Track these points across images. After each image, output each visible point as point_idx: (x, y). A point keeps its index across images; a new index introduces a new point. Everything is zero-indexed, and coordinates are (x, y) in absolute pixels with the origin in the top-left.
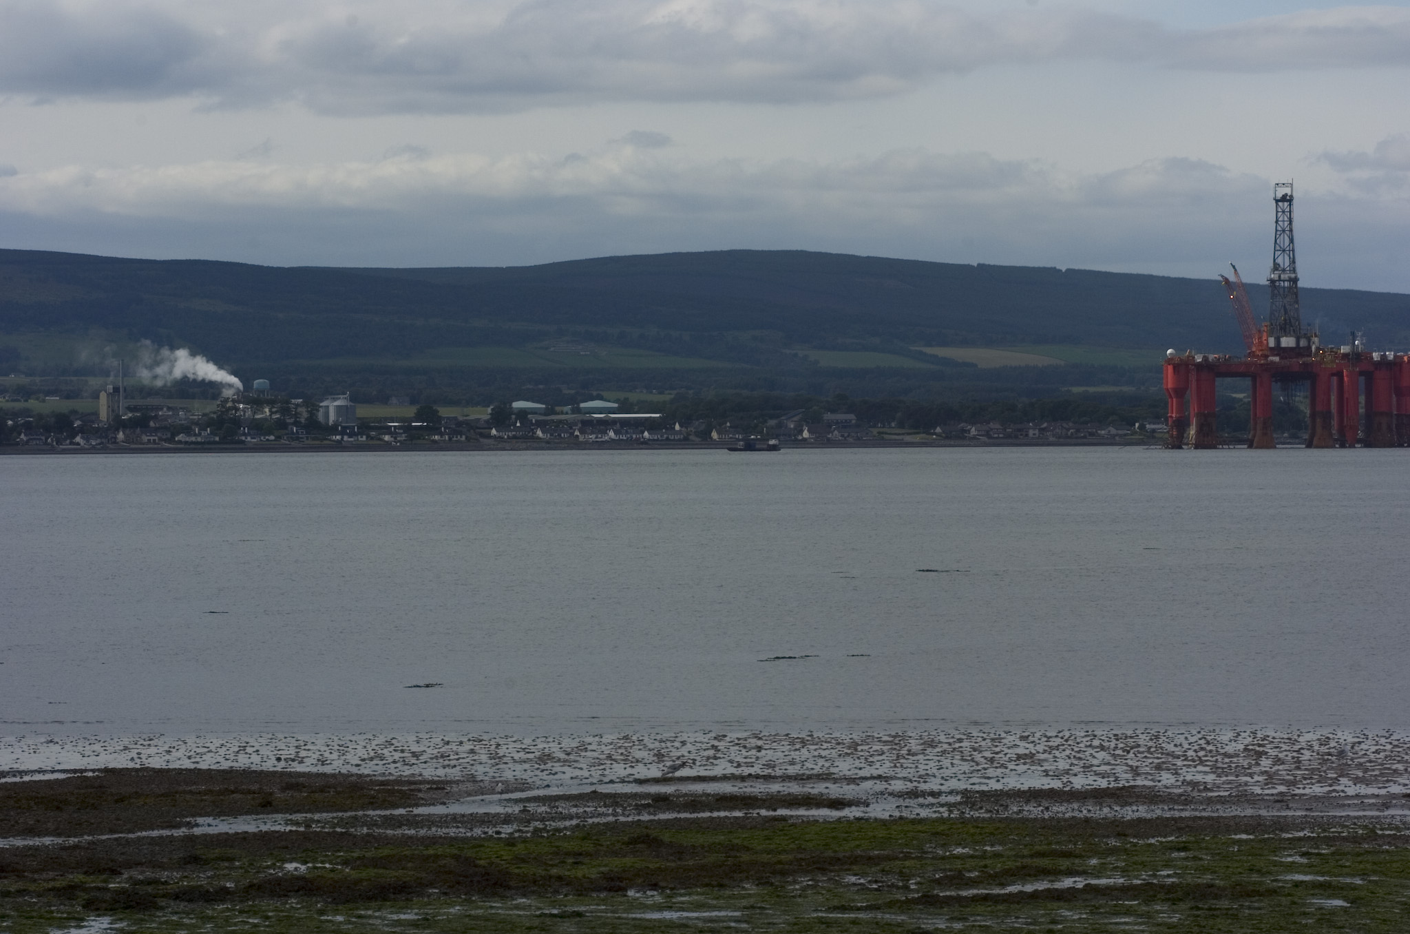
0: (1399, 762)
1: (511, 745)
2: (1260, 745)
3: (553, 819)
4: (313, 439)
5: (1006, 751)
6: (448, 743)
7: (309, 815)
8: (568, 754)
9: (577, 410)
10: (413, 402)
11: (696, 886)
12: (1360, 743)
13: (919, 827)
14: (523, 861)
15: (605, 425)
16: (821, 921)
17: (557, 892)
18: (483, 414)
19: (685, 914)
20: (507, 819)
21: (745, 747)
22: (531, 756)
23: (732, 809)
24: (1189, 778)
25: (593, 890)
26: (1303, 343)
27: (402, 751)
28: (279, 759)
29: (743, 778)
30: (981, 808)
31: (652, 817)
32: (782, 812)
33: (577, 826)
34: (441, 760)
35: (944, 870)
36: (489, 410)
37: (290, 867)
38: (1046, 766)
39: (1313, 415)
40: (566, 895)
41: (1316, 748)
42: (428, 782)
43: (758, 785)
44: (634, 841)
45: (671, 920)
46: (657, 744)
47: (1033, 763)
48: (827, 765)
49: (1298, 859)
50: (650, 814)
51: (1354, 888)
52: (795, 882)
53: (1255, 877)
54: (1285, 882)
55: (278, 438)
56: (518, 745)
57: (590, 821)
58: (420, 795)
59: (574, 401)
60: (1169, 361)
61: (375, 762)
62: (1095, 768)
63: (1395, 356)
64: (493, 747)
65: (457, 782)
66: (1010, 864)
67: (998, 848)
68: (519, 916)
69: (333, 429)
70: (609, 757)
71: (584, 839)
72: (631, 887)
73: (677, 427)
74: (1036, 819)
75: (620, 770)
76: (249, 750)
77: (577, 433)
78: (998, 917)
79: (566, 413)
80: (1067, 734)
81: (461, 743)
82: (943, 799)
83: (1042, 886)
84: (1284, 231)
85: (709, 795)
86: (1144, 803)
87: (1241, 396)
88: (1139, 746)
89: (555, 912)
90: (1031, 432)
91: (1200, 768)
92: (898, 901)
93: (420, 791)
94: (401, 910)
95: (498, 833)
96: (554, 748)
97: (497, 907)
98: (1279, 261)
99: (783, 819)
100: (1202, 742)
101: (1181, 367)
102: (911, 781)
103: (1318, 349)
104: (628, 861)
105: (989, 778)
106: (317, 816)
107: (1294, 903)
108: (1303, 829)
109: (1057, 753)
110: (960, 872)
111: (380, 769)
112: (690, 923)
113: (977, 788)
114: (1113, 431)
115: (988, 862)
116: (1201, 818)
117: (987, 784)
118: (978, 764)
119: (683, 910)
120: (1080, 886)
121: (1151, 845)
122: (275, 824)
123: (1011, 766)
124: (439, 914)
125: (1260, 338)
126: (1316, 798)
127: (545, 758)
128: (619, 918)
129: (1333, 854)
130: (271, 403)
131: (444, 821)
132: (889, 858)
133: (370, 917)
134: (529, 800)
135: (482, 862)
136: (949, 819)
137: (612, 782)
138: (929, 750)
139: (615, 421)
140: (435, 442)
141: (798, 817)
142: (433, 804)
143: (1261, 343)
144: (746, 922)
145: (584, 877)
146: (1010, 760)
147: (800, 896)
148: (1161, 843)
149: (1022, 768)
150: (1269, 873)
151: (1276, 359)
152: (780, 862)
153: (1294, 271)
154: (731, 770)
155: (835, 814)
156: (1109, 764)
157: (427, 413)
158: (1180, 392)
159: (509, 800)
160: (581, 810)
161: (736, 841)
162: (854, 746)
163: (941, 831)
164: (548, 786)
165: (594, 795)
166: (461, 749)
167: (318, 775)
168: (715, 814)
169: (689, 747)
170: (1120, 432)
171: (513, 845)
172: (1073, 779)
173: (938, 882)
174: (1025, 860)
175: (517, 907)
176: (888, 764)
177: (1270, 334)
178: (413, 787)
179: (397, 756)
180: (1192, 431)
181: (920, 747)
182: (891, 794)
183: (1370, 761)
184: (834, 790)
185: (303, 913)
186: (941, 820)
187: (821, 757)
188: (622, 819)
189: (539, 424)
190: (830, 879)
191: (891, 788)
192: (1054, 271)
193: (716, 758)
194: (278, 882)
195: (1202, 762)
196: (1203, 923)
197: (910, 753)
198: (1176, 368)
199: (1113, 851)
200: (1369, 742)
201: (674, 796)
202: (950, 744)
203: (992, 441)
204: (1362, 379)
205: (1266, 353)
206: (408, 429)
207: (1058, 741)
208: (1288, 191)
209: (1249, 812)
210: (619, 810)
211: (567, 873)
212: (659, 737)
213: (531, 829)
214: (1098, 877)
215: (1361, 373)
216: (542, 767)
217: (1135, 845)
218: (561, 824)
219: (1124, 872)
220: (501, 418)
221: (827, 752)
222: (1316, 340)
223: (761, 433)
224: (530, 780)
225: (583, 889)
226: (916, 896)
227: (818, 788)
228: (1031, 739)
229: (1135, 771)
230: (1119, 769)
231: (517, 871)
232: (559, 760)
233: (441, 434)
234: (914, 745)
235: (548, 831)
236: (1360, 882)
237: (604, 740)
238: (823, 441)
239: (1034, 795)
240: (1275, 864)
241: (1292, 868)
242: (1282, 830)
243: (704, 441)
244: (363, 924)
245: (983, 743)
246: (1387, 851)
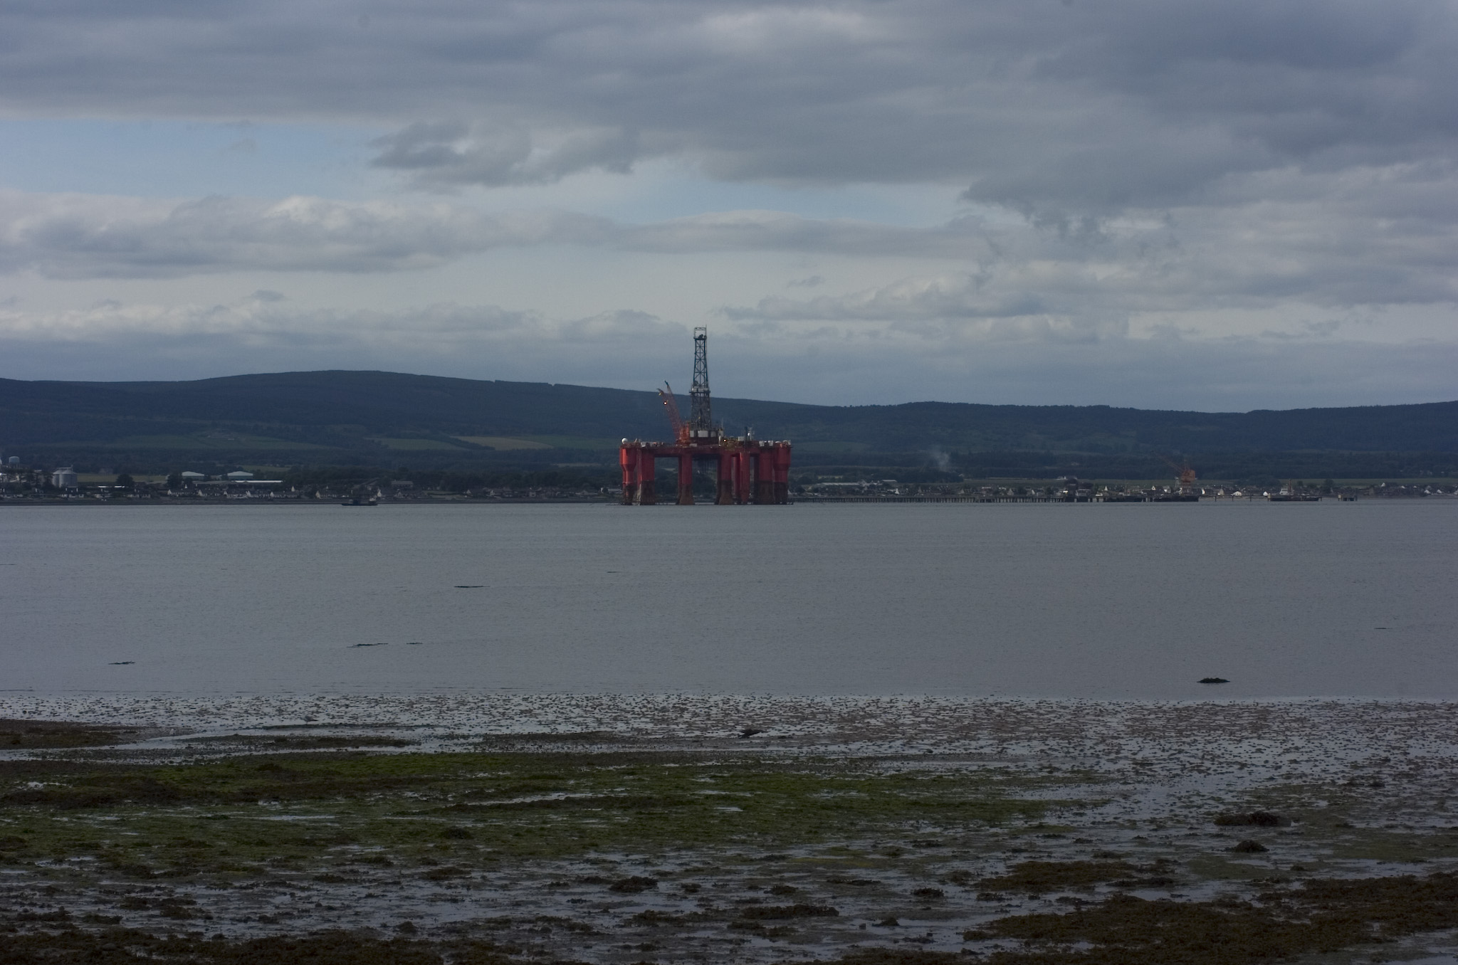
0: (776, 715)
1: (181, 703)
2: (683, 704)
3: (208, 753)
4: (49, 497)
5: (513, 708)
6: (138, 702)
7: (45, 750)
8: (219, 710)
9: (226, 478)
10: (115, 473)
11: (305, 798)
12: (750, 702)
13: (455, 759)
14: (188, 781)
15: (244, 488)
16: (388, 822)
17: (210, 802)
18: (162, 480)
19: (297, 817)
20: (178, 753)
21: (337, 705)
22: (193, 711)
23: (328, 747)
24: (636, 726)
25: (235, 801)
26: (713, 434)
27: (107, 707)
28: (25, 712)
29: (336, 726)
30: (496, 746)
31: (275, 752)
32: (362, 749)
33: (225, 758)
34: (133, 713)
35: (471, 788)
36: (167, 478)
37: (32, 784)
38: (540, 718)
39: (720, 483)
40: (217, 805)
41: (721, 705)
42: (125, 728)
43: (346, 731)
44: (262, 768)
45: (287, 821)
46: (278, 703)
47: (531, 715)
48: (393, 717)
49: (708, 780)
50: (273, 750)
51: (745, 799)
52: (371, 796)
53: (680, 792)
54: (700, 795)
55: (25, 496)
56: (185, 704)
57: (233, 754)
58: (119, 737)
59: (223, 472)
60: (623, 446)
61: (89, 714)
62: (572, 720)
63: (774, 444)
64: (168, 705)
65: (144, 728)
66: (515, 784)
67: (508, 773)
68: (186, 818)
69: (62, 490)
70: (246, 712)
71: (229, 766)
72: (261, 799)
73: (293, 489)
74: (533, 754)
75: (253, 720)
76: (5, 706)
77: (225, 493)
78: (507, 819)
79: (218, 480)
80: (554, 697)
81: (147, 701)
82: (471, 740)
83: (537, 798)
84: (700, 359)
85: (313, 737)
86: (605, 743)
87: (672, 470)
88: (602, 704)
89: (210, 815)
90: (531, 494)
91: (643, 719)
92: (441, 809)
93: (119, 734)
94: (106, 814)
95: (171, 762)
96: (209, 706)
97: (171, 812)
98: (697, 379)
99: (363, 753)
100: (645, 701)
101: (632, 450)
102: (449, 728)
103: (723, 439)
104: (259, 781)
105: (501, 726)
106: (50, 751)
107: (705, 809)
108: (711, 760)
109: (547, 709)
110: (482, 789)
111: (92, 719)
112: (301, 823)
113: (494, 733)
114: (586, 493)
115: (501, 782)
116: (643, 753)
117: (500, 730)
118: (494, 717)
119: (296, 814)
120: (563, 798)
121: (610, 771)
122: (22, 755)
123: (516, 718)
124: (132, 817)
125: (684, 431)
126: (720, 739)
127: (203, 712)
128: (252, 820)
129: (732, 776)
130: (20, 472)
131: (136, 754)
132: (434, 780)
133: (85, 818)
134: (192, 740)
135: (161, 782)
136: (474, 753)
137: (248, 728)
138: (461, 707)
139: (251, 485)
140: (130, 498)
141: (373, 752)
142: (128, 743)
143: (685, 435)
144: (338, 822)
145: (229, 792)
146: (516, 714)
147: (374, 805)
148: (617, 769)
149: (524, 719)
150: (689, 789)
151: (695, 445)
152: (361, 783)
153: (707, 386)
154: (328, 720)
155: (398, 750)
156: (582, 716)
157: (125, 480)
158: (631, 467)
159: (179, 740)
160: (227, 747)
161: (331, 768)
162: (411, 704)
163: (469, 762)
164: (205, 731)
165: (236, 737)
166: (147, 706)
167: (51, 723)
168: (317, 750)
169: (300, 705)
170: (591, 494)
171: (181, 770)
172: (558, 727)
173: (467, 796)
174: (525, 782)
175: (184, 812)
176: (434, 717)
177: (692, 428)
178: (114, 731)
179: (104, 710)
180: (639, 493)
181: (455, 705)
182: (435, 737)
183: (757, 715)
184: (397, 734)
185: (41, 816)
186: (469, 755)
187: (388, 712)
188: (255, 753)
189: (201, 487)
190: (394, 794)
191: (435, 733)
192: (545, 386)
193: (318, 712)
194: (24, 794)
195: (644, 716)
196: (644, 823)
197: (448, 709)
198: (628, 451)
199: (585, 775)
200: (756, 702)
201: (290, 738)
202: (475, 703)
203: (505, 500)
204: (752, 459)
205: (689, 441)
206: (112, 490)
207: (548, 701)
208: (703, 333)
209: (676, 749)
210: (253, 748)
211: (218, 790)
212: (279, 698)
213: (193, 760)
214: (575, 793)
215: (751, 455)
216: (201, 718)
217: (599, 771)
218: (213, 757)
219: (592, 789)
220: (175, 483)
221: (393, 708)
222: (721, 432)
223: (349, 493)
224: (192, 727)
225: (228, 800)
226: (452, 805)
227: (387, 733)
228: (530, 700)
229: (600, 722)
230: (589, 720)
231: (184, 788)
232: (212, 714)
233: (134, 494)
234: (451, 704)
235: (205, 761)
236: (749, 795)
237: (243, 700)
238: (391, 500)
239: (532, 738)
240: (693, 783)
241: (704, 786)
242: (697, 761)
243: (311, 499)
244: (81, 823)
245: (498, 703)
246: (768, 775)
